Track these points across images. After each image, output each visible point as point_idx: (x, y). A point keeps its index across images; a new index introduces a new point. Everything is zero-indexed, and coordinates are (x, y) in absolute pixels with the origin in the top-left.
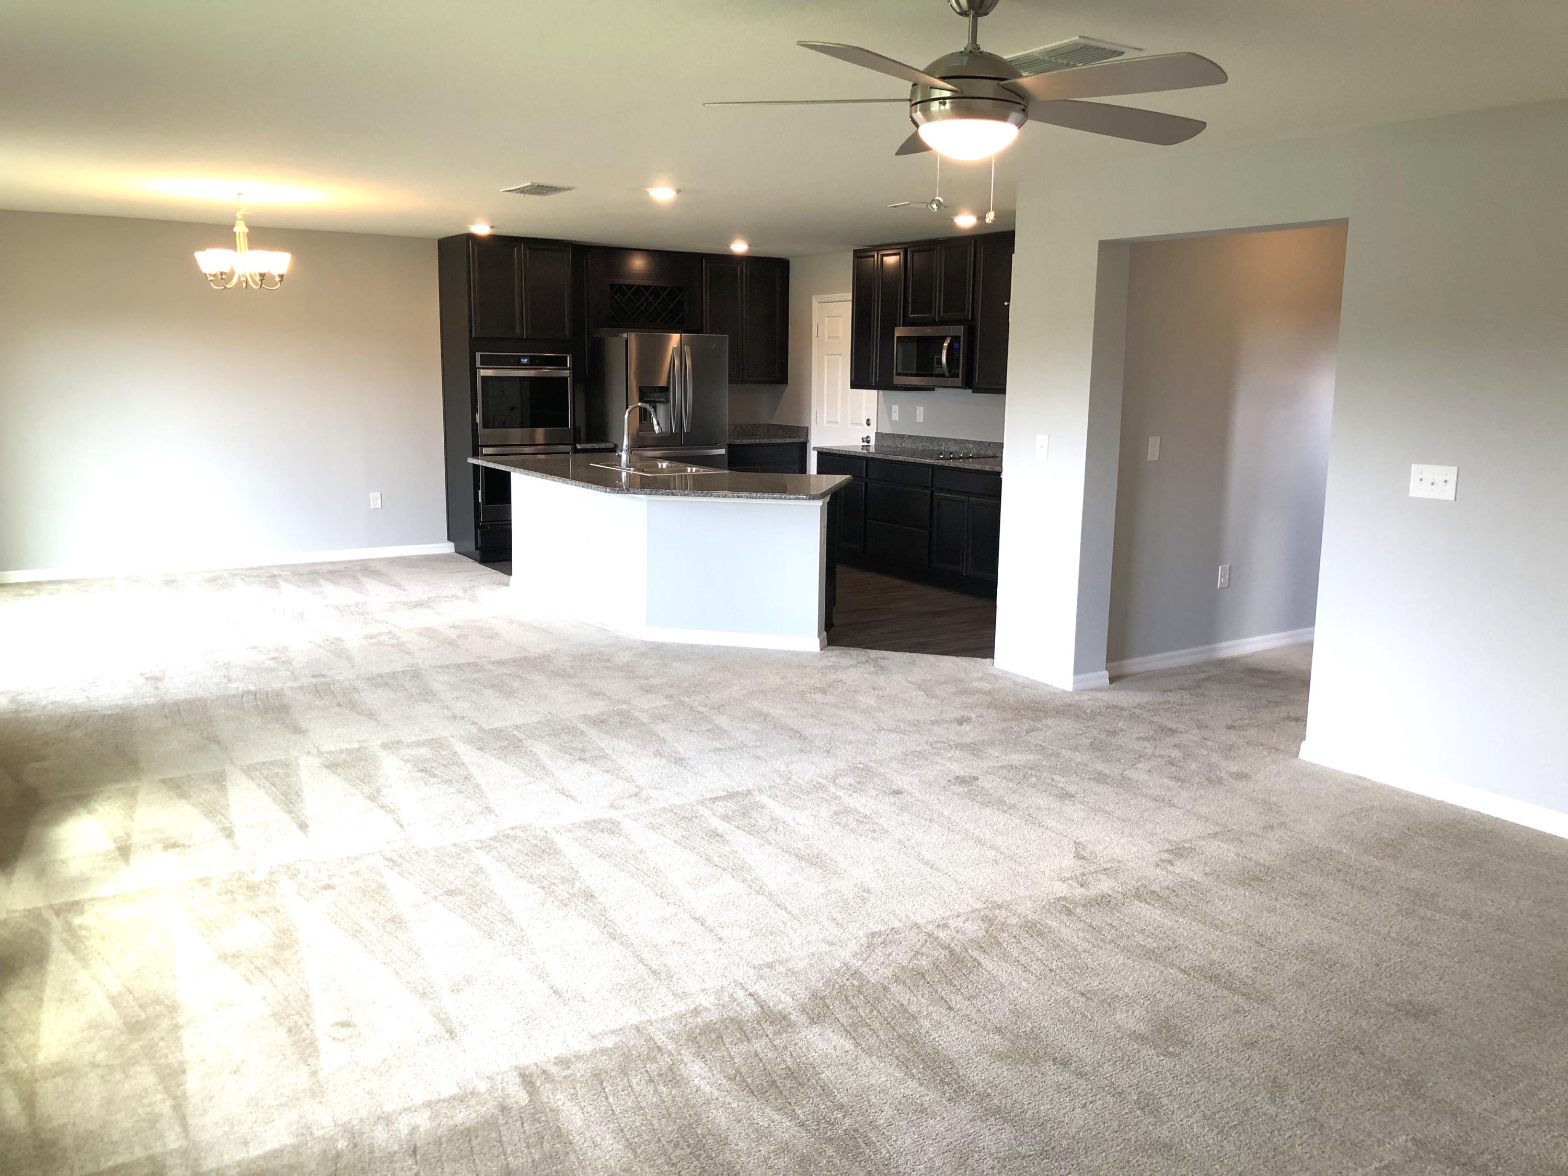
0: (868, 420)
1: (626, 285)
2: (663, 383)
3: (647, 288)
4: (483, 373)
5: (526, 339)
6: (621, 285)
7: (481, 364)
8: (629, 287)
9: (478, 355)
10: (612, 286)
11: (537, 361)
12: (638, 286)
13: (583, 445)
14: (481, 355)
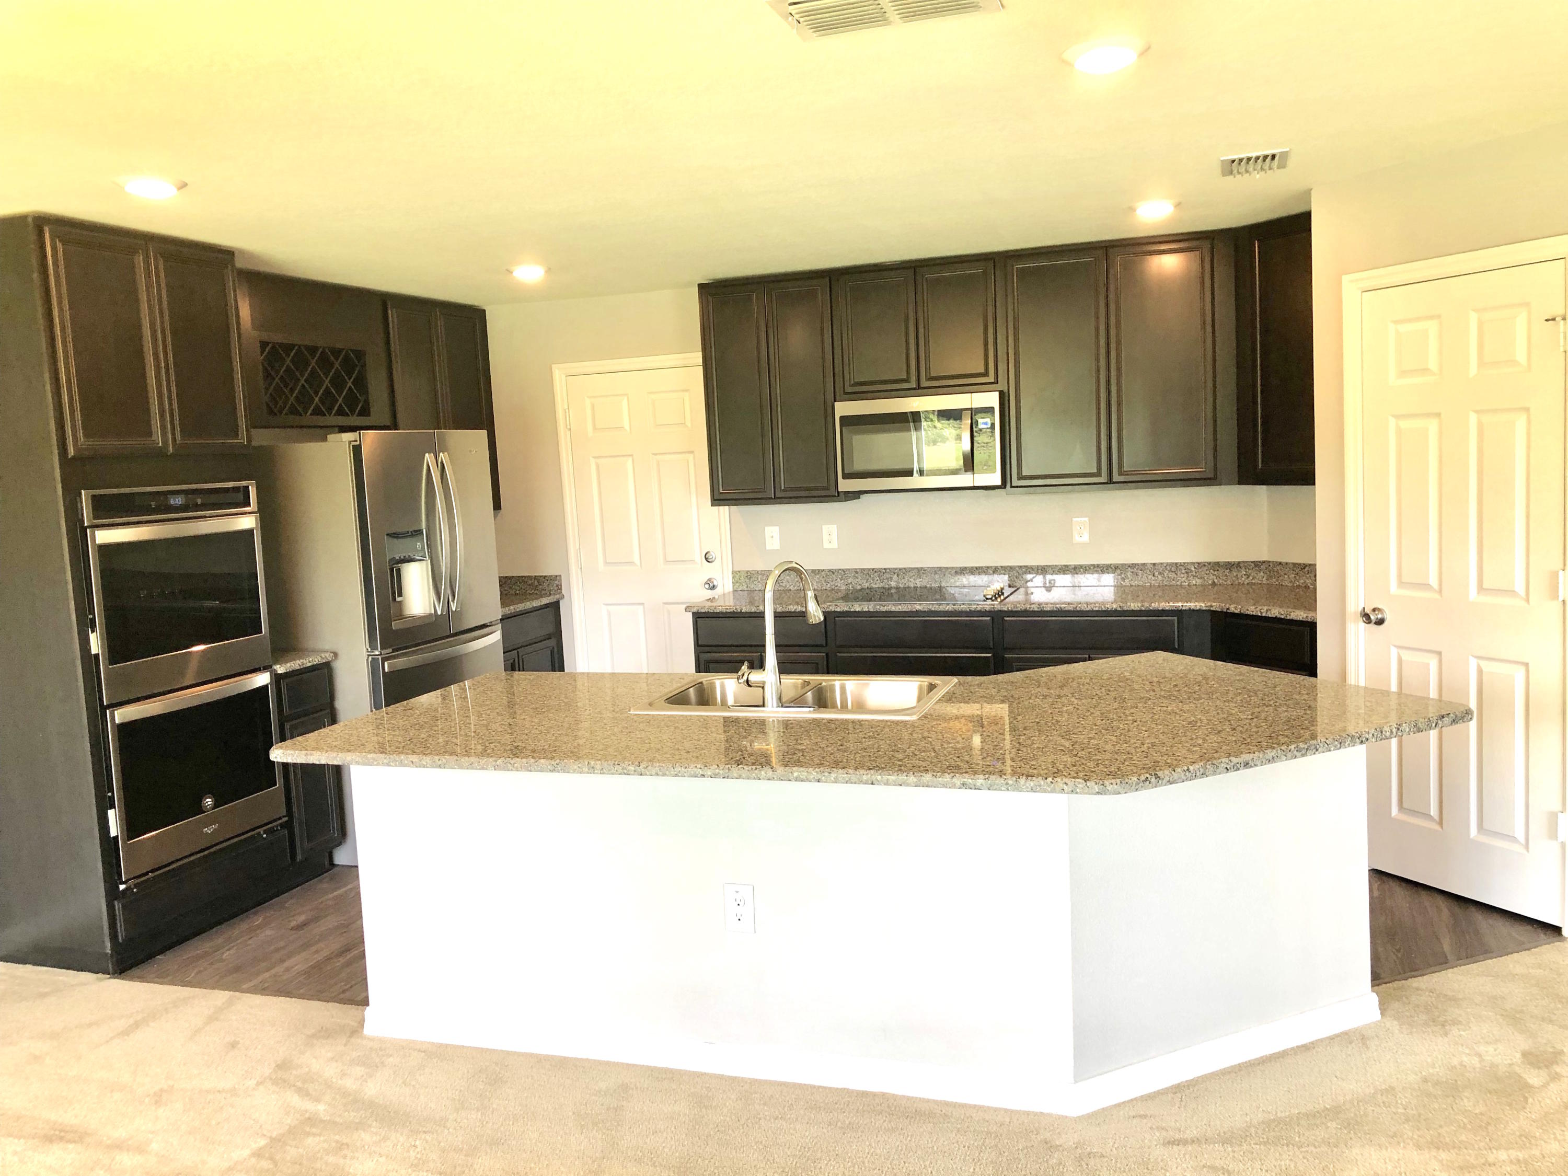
0: (708, 554)
4: (105, 536)
7: (97, 517)
9: (84, 496)
11: (199, 501)
13: (288, 665)
14: (94, 496)
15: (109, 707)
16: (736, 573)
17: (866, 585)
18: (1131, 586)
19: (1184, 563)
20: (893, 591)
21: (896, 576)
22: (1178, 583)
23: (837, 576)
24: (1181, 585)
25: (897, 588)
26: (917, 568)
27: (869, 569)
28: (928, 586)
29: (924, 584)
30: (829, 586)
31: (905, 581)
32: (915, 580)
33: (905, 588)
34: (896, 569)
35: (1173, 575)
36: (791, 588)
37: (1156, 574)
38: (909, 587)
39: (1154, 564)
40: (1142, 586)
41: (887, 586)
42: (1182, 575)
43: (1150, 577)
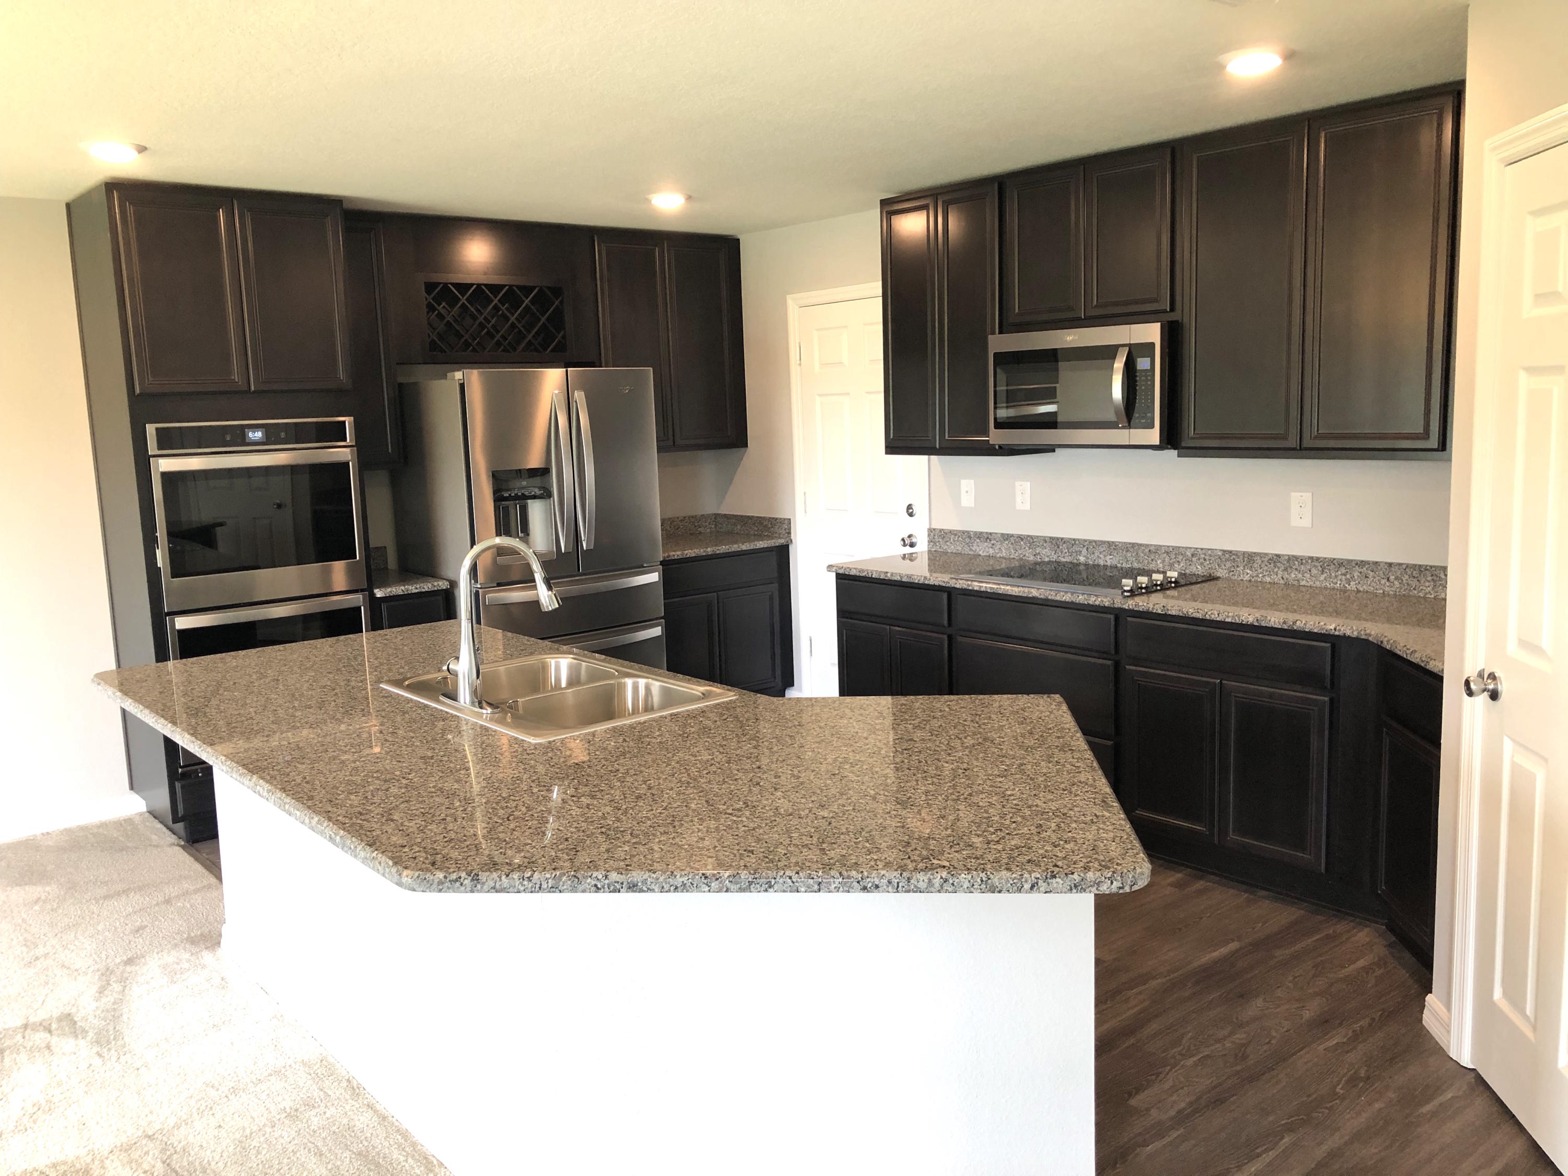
0: (910, 507)
1: (454, 285)
2: (534, 460)
3: (495, 288)
4: (166, 465)
5: (254, 392)
6: (446, 285)
7: (160, 447)
8: (463, 287)
9: (151, 429)
10: (430, 287)
11: (283, 435)
12: (479, 285)
13: (389, 590)
14: (157, 429)
15: (169, 614)
16: (931, 531)
17: (1054, 557)
18: (1358, 591)
19: (1431, 567)
20: (1082, 567)
21: (1085, 549)
22: (1421, 594)
23: (1025, 544)
24: (1425, 598)
25: (1086, 565)
26: (1108, 542)
27: (1058, 539)
28: (1119, 565)
29: (1115, 562)
30: (1017, 555)
31: (1094, 557)
32: (1105, 556)
33: (1094, 565)
34: (1085, 541)
35: (1414, 583)
36: (980, 553)
37: (1392, 578)
38: (1098, 565)
39: (1390, 565)
40: (1373, 593)
41: (1075, 561)
42: (1427, 584)
43: (1383, 581)
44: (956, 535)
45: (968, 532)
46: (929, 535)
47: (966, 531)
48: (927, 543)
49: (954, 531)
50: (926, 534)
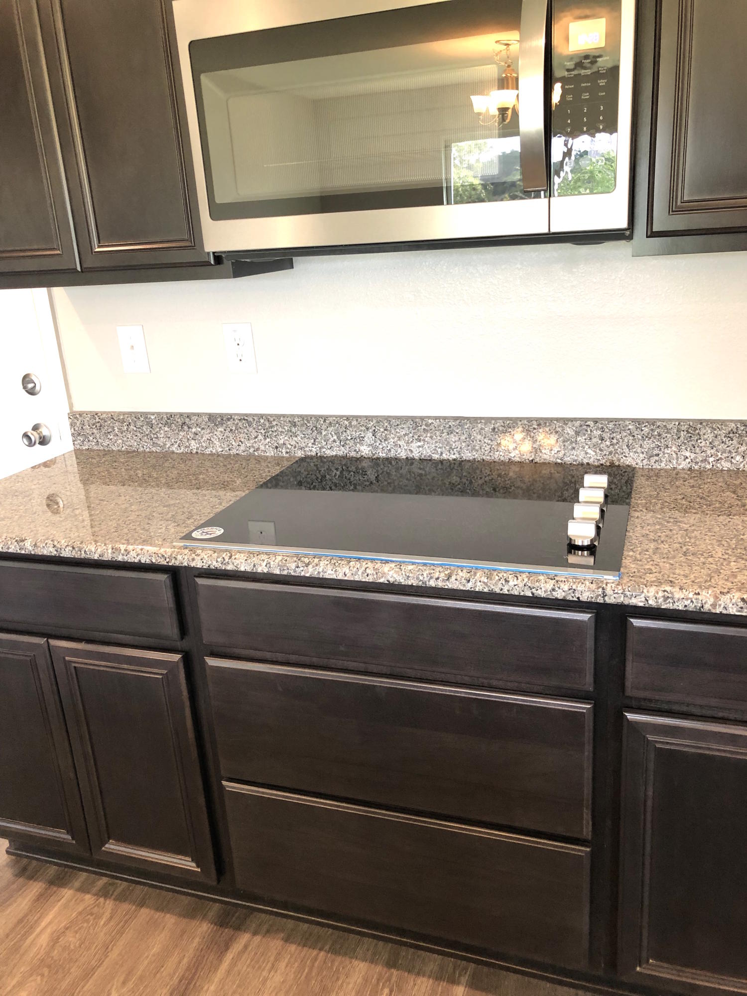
16: (75, 417)
23: (258, 431)
25: (374, 459)
27: (317, 417)
28: (435, 458)
29: (427, 452)
31: (388, 445)
32: (408, 442)
33: (388, 459)
34: (370, 418)
38: (397, 459)
44: (123, 421)
45: (145, 415)
46: (72, 425)
47: (142, 414)
48: (70, 439)
49: (120, 413)
50: (67, 423)
